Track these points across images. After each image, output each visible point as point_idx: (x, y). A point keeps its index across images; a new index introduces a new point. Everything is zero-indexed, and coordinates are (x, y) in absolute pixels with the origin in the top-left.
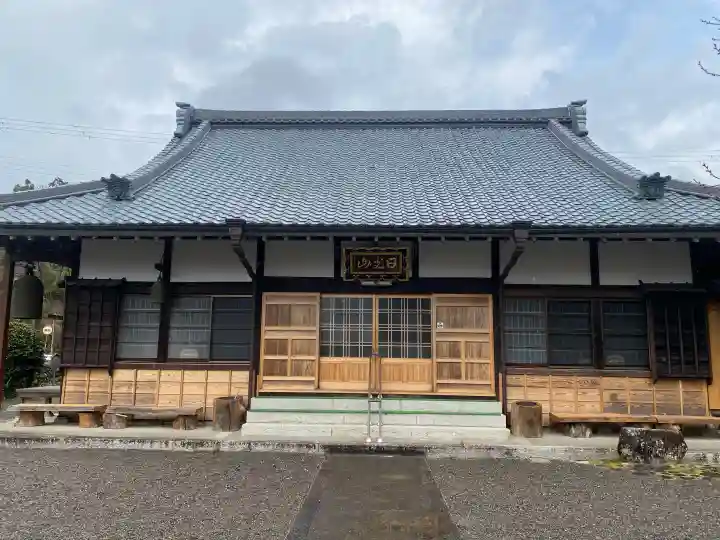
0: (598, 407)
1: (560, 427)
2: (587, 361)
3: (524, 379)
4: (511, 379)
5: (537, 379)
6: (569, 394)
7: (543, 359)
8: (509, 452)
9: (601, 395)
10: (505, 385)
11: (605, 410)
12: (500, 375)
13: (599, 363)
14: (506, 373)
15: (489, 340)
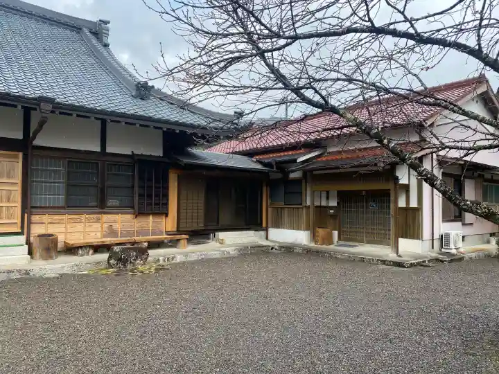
0: (99, 235)
1: (71, 250)
2: (95, 204)
3: (46, 218)
4: (35, 218)
5: (57, 217)
6: (80, 227)
7: (62, 203)
8: (27, 273)
9: (102, 226)
10: (30, 223)
11: (104, 236)
12: (26, 215)
13: (102, 205)
14: (31, 214)
15: (18, 188)
